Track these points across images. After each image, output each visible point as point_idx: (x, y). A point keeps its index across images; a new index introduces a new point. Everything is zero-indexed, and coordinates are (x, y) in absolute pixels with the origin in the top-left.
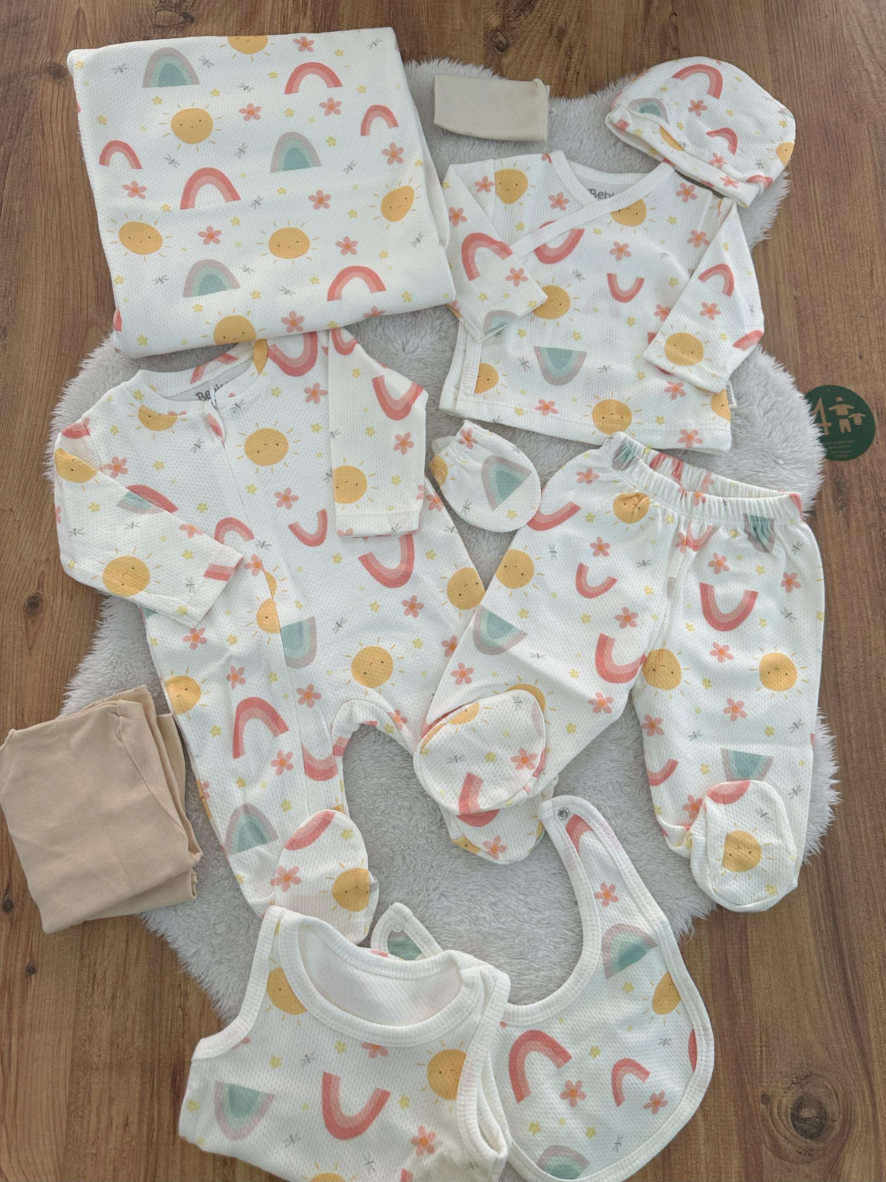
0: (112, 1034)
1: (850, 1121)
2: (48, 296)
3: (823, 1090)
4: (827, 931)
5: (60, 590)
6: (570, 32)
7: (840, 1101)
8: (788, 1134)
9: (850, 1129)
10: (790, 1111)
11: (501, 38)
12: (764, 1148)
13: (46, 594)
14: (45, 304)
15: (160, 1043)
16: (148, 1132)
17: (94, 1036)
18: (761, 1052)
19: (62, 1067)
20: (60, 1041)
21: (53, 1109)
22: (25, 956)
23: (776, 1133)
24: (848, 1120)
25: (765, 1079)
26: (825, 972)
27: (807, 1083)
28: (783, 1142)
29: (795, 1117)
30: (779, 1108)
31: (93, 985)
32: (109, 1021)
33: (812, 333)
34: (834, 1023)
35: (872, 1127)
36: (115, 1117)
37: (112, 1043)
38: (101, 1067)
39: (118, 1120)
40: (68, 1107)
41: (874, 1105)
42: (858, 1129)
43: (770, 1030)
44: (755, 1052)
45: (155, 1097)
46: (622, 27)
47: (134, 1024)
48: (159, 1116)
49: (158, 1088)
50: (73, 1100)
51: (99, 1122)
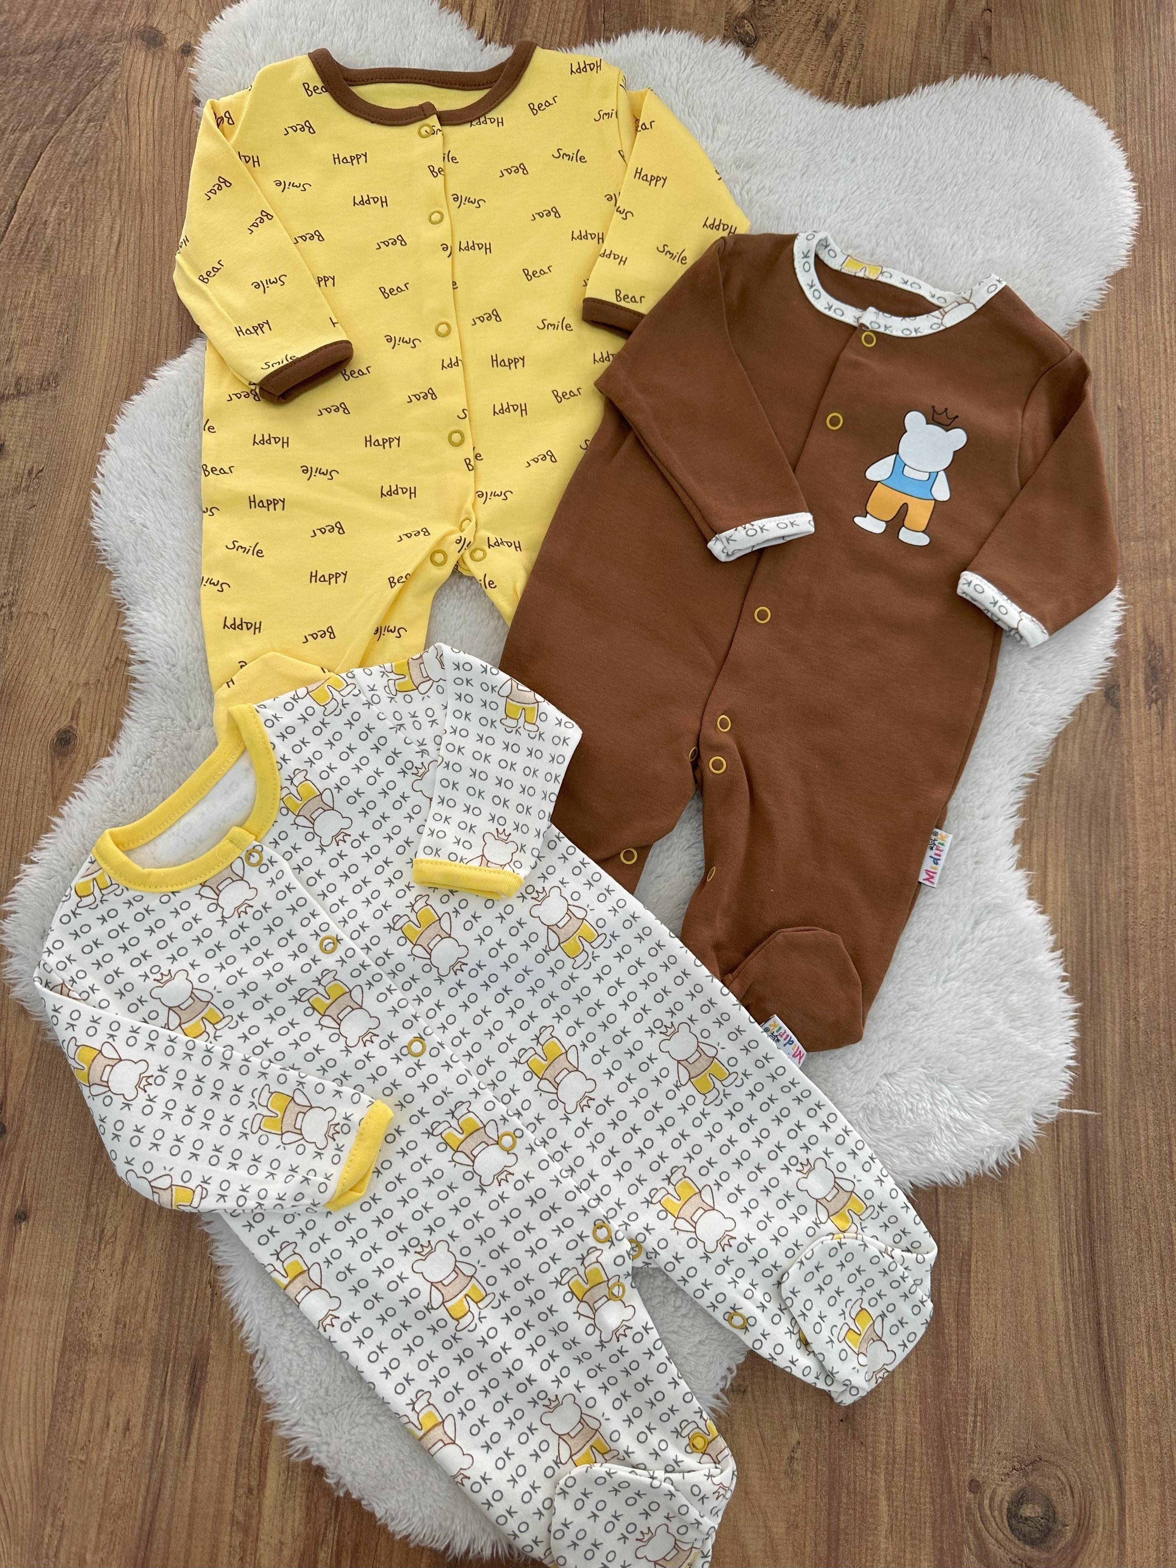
0: (118, 1309)
1: (1087, 1528)
2: (116, 336)
3: (1054, 1482)
4: (1080, 1271)
5: (100, 724)
6: (844, 25)
7: (1077, 1500)
8: (1001, 1536)
9: (1085, 1538)
10: (1006, 1505)
11: (749, 28)
12: (966, 1550)
13: (81, 729)
14: (112, 346)
15: (179, 1327)
16: (154, 1440)
17: (95, 1309)
18: (975, 1422)
19: (51, 1344)
20: (51, 1312)
21: (35, 1399)
22: (15, 1198)
23: (985, 1533)
24: (1084, 1527)
25: (976, 1460)
26: (1072, 1325)
27: (1033, 1470)
28: (992, 1545)
29: (1013, 1515)
30: (992, 1499)
31: (100, 1243)
32: (116, 1291)
33: (1138, 459)
34: (1077, 1394)
35: (1116, 1537)
36: (113, 1418)
37: (117, 1322)
38: (100, 1350)
39: (116, 1422)
40: (54, 1397)
41: (1122, 1509)
42: (1098, 1539)
43: (990, 1394)
44: (966, 1422)
45: (167, 1397)
46: (915, 23)
47: (147, 1299)
48: (169, 1421)
49: (172, 1385)
50: (61, 1389)
51: (92, 1420)
